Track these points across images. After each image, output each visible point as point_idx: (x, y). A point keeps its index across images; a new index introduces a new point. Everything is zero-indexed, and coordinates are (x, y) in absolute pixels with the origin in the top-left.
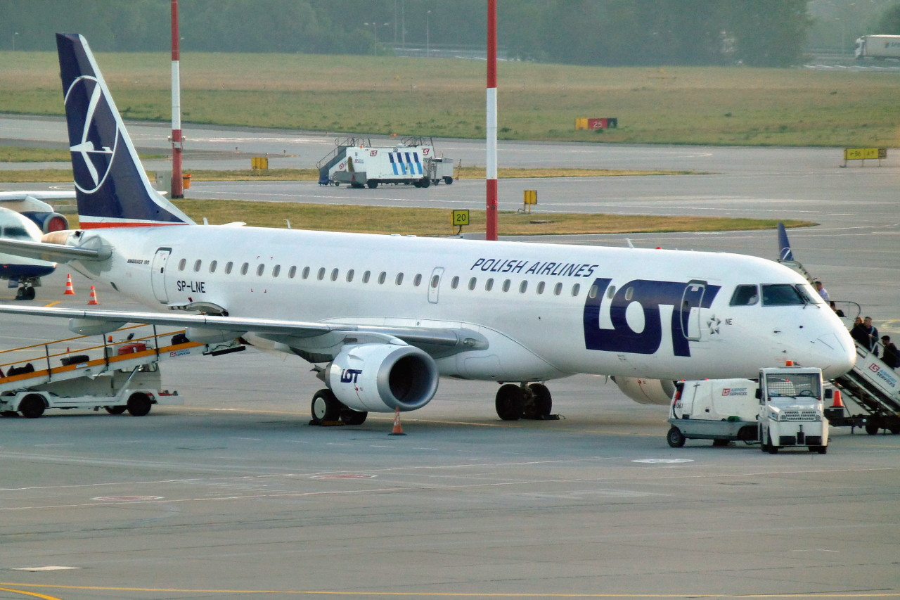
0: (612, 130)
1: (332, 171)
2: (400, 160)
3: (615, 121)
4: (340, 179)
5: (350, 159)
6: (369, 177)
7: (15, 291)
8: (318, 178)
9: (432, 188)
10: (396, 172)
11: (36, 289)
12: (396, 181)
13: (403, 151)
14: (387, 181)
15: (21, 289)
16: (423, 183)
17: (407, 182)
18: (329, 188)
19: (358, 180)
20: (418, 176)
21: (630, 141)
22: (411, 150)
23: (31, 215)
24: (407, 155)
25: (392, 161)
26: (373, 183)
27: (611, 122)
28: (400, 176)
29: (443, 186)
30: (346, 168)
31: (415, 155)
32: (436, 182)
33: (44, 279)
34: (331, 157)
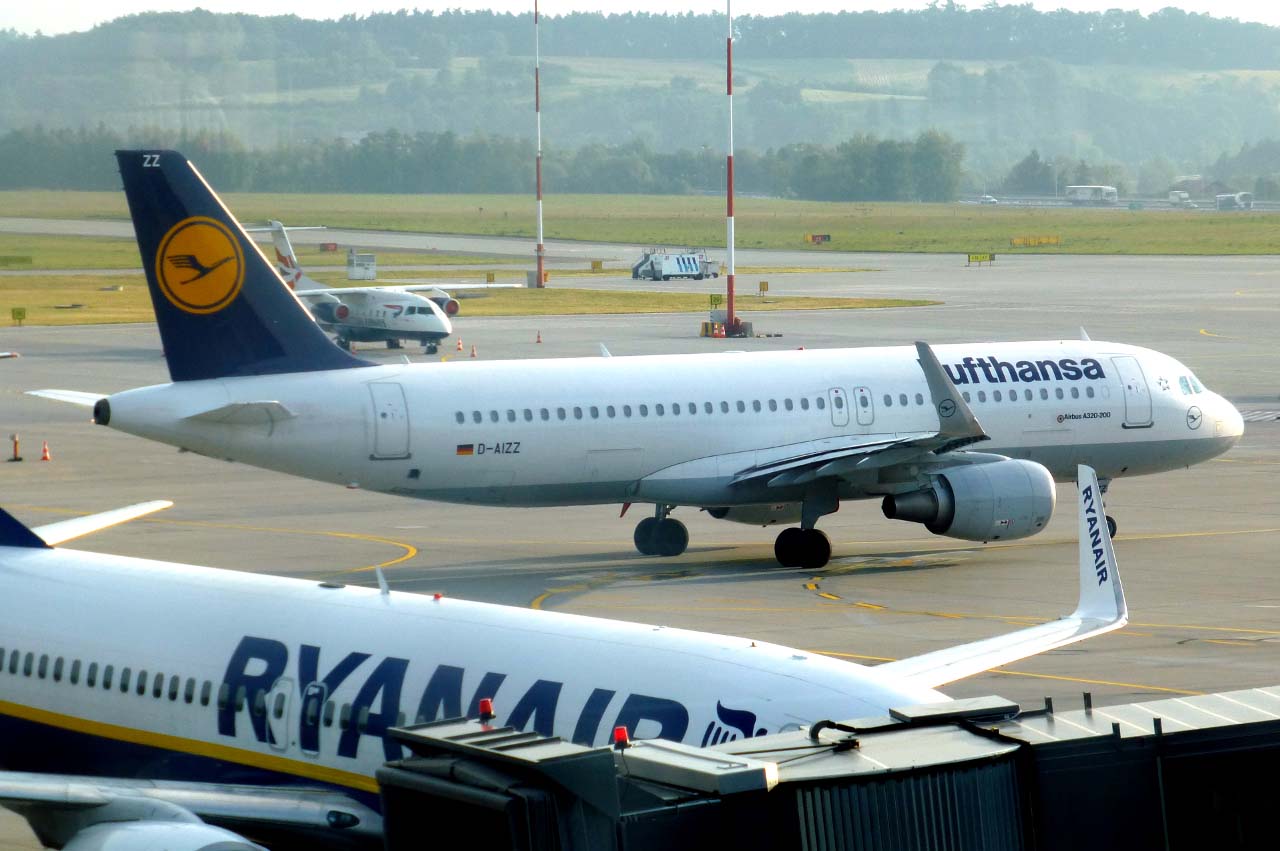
0: (827, 243)
1: (641, 270)
2: (684, 262)
3: (829, 236)
4: (647, 274)
5: (652, 262)
6: (664, 273)
7: (424, 349)
8: (631, 274)
9: (705, 280)
10: (681, 271)
11: (438, 347)
12: (682, 276)
13: (685, 257)
14: (676, 276)
15: (429, 347)
16: (699, 277)
17: (689, 276)
18: (638, 282)
19: (657, 275)
20: (695, 273)
21: (837, 250)
22: (691, 256)
23: (435, 300)
24: (688, 259)
25: (679, 263)
26: (667, 278)
27: (827, 238)
28: (684, 273)
29: (712, 279)
30: (649, 268)
31: (694, 259)
32: (708, 276)
33: (443, 341)
34: (640, 261)
